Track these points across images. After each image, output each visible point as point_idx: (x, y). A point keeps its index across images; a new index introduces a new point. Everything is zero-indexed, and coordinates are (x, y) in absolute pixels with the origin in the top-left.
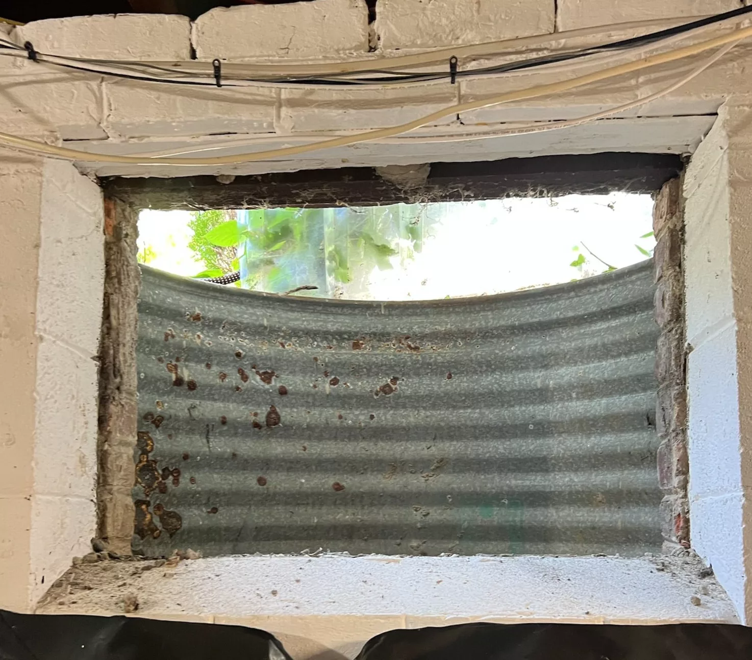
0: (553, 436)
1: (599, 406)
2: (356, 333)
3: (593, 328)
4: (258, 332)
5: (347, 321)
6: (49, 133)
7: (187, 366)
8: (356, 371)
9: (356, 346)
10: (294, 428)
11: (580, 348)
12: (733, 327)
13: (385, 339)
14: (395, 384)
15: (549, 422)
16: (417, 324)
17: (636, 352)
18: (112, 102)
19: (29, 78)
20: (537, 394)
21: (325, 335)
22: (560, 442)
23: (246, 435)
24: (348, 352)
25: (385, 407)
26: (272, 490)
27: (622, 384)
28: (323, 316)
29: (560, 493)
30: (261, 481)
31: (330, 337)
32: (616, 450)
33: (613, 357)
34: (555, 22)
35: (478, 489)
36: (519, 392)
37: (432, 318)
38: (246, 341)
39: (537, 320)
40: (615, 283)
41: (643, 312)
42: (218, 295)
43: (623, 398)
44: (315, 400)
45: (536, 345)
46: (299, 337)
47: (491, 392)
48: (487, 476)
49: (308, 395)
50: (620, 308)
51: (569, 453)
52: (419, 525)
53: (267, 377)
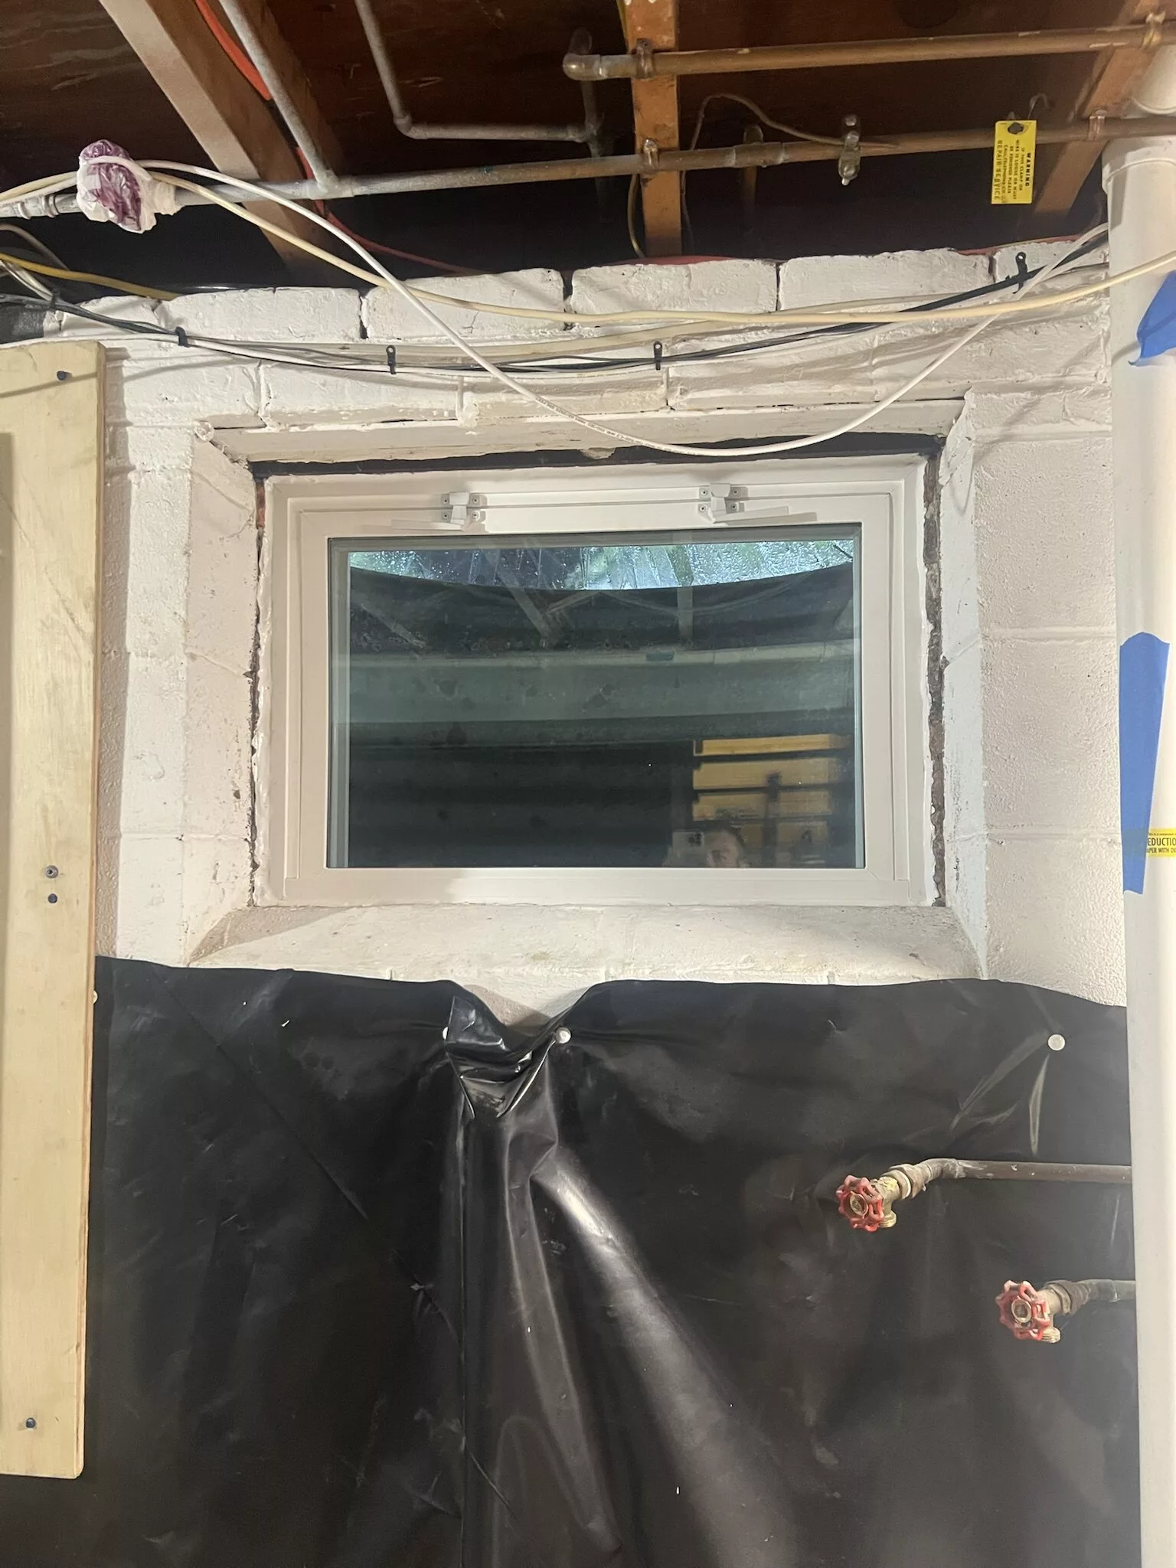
6: (199, 424)
18: (271, 389)
19: (177, 362)
34: (778, 296)
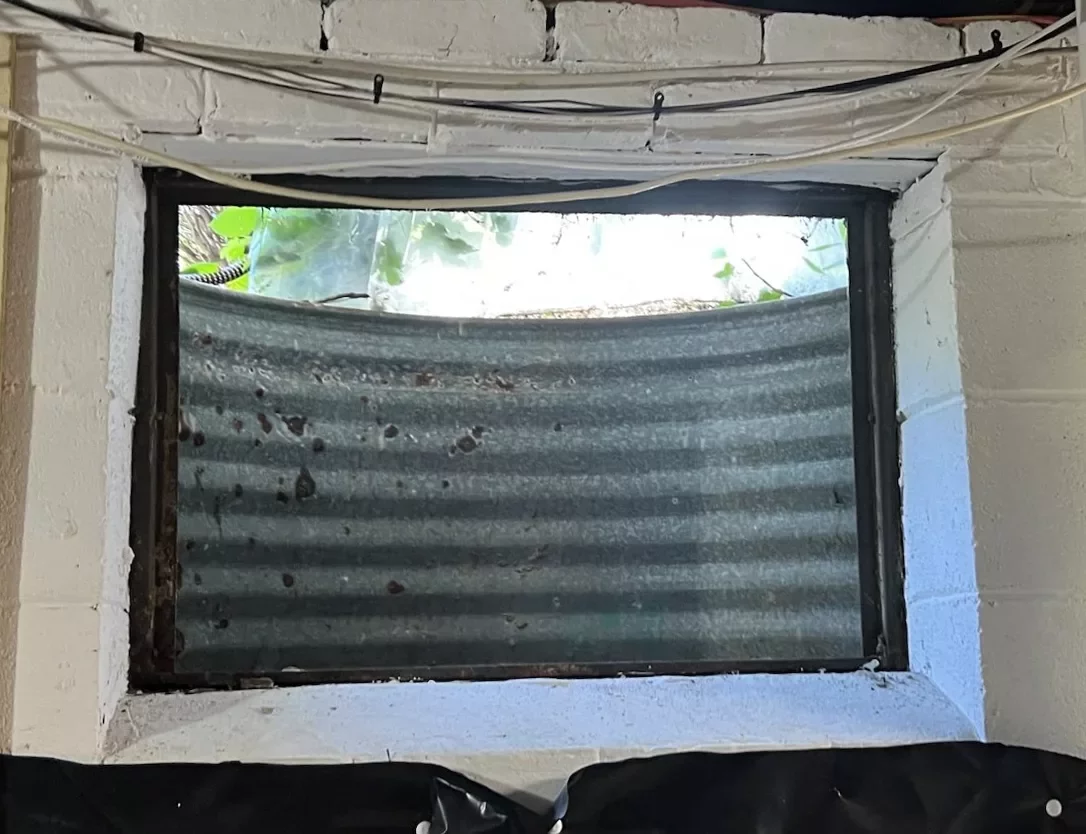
0: (705, 513)
1: (768, 475)
2: (423, 363)
3: (757, 372)
4: (286, 359)
5: (409, 345)
6: (127, 128)
7: (192, 411)
8: (422, 417)
9: (422, 380)
10: (333, 500)
11: (739, 397)
12: (961, 404)
13: (462, 372)
14: (479, 436)
15: (699, 495)
16: (509, 352)
17: (816, 408)
18: (217, 97)
20: (681, 455)
21: (378, 365)
22: (714, 523)
23: (267, 512)
24: (410, 389)
25: (462, 471)
26: (301, 593)
27: (798, 447)
28: (374, 338)
29: (716, 593)
30: (288, 581)
31: (385, 368)
32: (793, 535)
33: (786, 412)
34: (762, 49)
35: (599, 589)
36: (657, 453)
37: (530, 345)
38: (270, 372)
39: (680, 355)
40: (786, 315)
41: (826, 356)
42: (232, 305)
43: (801, 466)
44: (361, 458)
45: (679, 389)
46: (341, 367)
47: (616, 453)
48: (612, 569)
49: (353, 451)
50: (794, 349)
51: (727, 538)
52: (512, 642)
53: (296, 426)
